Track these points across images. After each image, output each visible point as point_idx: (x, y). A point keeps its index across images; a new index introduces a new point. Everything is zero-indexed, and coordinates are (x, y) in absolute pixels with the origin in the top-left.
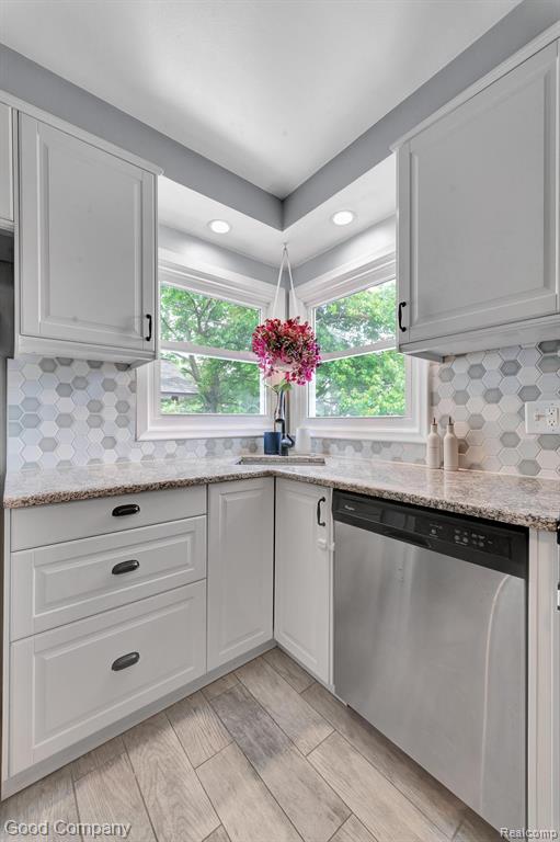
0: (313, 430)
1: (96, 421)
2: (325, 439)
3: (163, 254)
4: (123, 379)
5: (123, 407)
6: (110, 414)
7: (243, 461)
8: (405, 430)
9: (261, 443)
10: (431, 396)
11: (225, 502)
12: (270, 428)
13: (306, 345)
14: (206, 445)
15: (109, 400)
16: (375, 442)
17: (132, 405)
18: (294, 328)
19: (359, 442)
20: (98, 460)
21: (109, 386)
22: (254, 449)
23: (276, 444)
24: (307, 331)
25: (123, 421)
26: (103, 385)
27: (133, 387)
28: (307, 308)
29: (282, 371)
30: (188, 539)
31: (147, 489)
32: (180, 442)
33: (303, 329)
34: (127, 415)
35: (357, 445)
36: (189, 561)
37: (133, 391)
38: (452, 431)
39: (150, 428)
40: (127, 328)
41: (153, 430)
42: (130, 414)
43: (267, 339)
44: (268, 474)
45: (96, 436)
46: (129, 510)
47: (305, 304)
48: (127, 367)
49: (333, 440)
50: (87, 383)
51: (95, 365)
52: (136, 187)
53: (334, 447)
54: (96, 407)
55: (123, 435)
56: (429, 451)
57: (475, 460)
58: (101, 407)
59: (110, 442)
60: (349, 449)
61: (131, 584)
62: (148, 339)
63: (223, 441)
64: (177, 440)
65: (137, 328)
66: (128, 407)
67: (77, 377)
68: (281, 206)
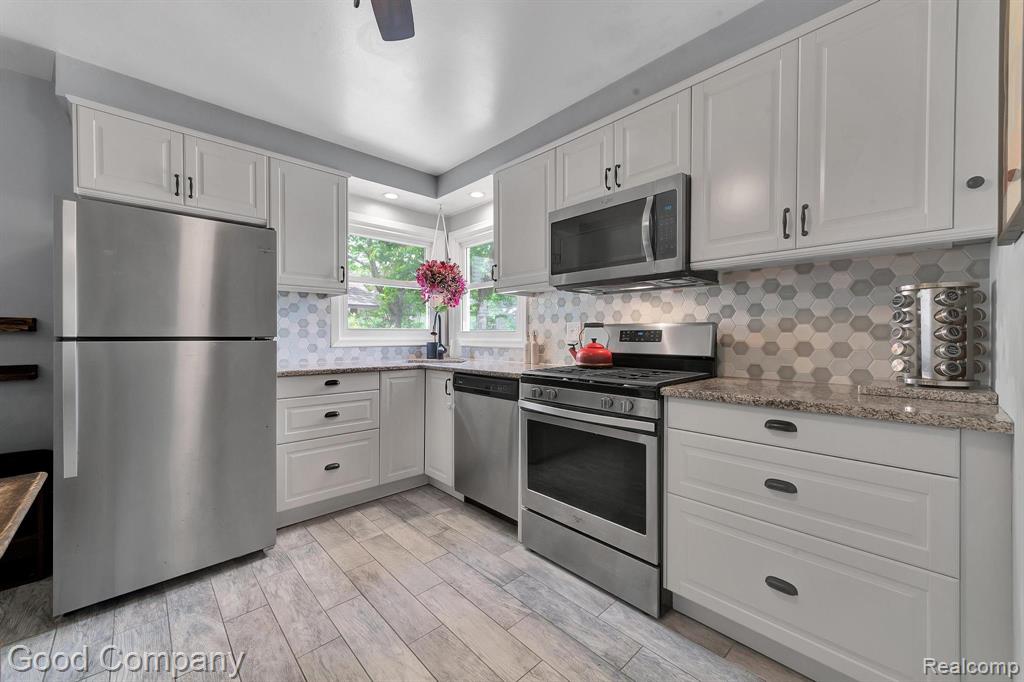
0: (462, 341)
1: (304, 333)
2: (472, 347)
3: (353, 216)
4: (322, 304)
5: (322, 324)
6: (313, 329)
7: (409, 362)
8: (513, 340)
9: (424, 351)
10: (528, 317)
11: (391, 384)
12: (432, 339)
13: (454, 279)
14: (382, 351)
15: (313, 318)
16: (501, 349)
17: (328, 323)
18: (445, 268)
19: (491, 348)
20: (306, 360)
21: (313, 309)
22: (419, 355)
23: (435, 351)
24: (455, 270)
25: (322, 334)
26: (309, 308)
27: (328, 310)
28: (462, 247)
29: (438, 299)
30: (368, 403)
31: (344, 372)
32: (363, 349)
33: (452, 268)
34: (325, 329)
35: (490, 350)
36: (368, 416)
37: (329, 313)
38: (535, 340)
39: (341, 339)
40: (329, 276)
41: (342, 340)
42: (327, 329)
43: (425, 276)
44: (420, 368)
45: (304, 343)
46: (333, 383)
47: (460, 244)
48: (325, 296)
49: (476, 348)
50: (298, 308)
51: (303, 295)
52: (335, 187)
53: (477, 354)
54: (304, 324)
55: (322, 343)
56: (524, 352)
57: (548, 358)
58: (308, 324)
59: (314, 348)
60: (486, 354)
61: (333, 426)
62: (342, 282)
63: (394, 349)
64: (360, 347)
65: (335, 275)
66: (325, 324)
67: (292, 304)
68: (436, 182)
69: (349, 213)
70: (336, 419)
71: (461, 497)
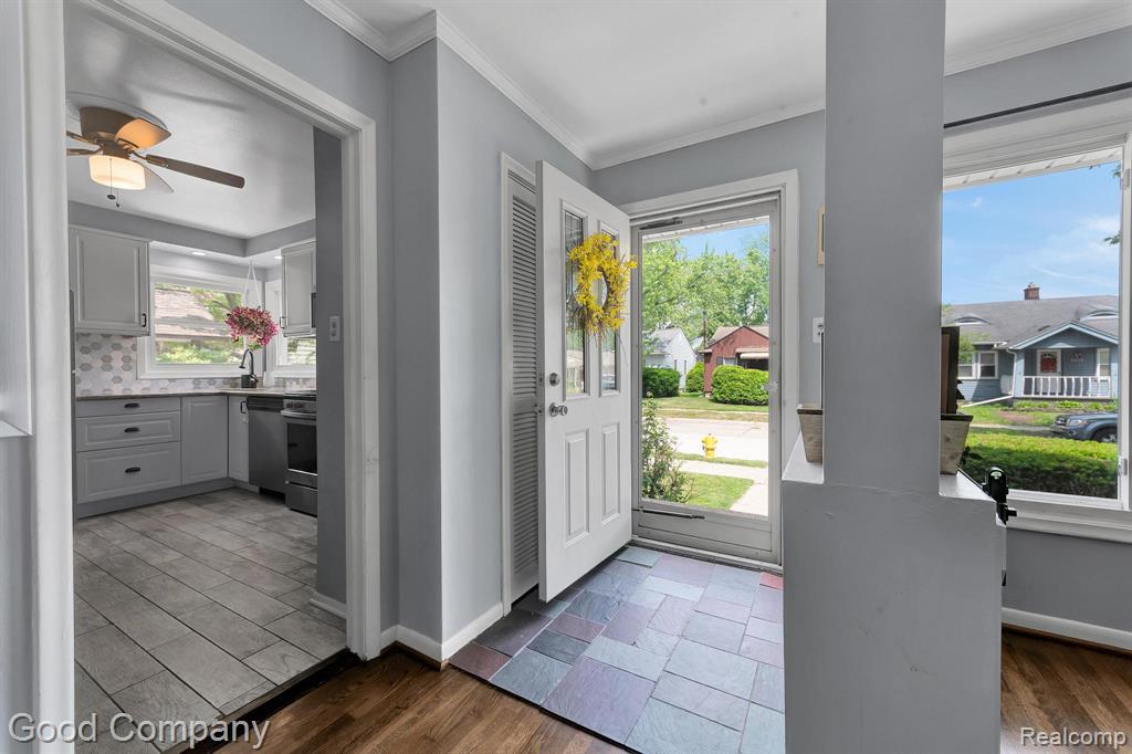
0: (275, 373)
1: (108, 368)
4: (127, 344)
5: (127, 359)
6: (117, 363)
9: (239, 381)
11: (192, 407)
13: (263, 323)
14: (194, 382)
15: (117, 356)
17: (134, 357)
18: (254, 314)
20: (110, 390)
21: (117, 347)
23: (248, 382)
24: (264, 316)
25: (127, 367)
26: (112, 346)
27: (134, 348)
29: (247, 340)
30: (168, 422)
31: (144, 397)
32: (171, 380)
33: (261, 314)
34: (130, 364)
35: (297, 380)
36: (169, 431)
37: (135, 350)
39: (147, 372)
40: (131, 321)
41: (149, 373)
42: (132, 363)
44: (222, 394)
45: (108, 376)
46: (136, 405)
48: (129, 337)
49: (289, 379)
50: (101, 346)
51: (106, 336)
52: (135, 253)
54: (107, 360)
55: (126, 376)
58: (111, 359)
59: (118, 380)
61: (133, 439)
62: (144, 326)
63: (207, 380)
64: (169, 379)
65: (136, 320)
66: (130, 359)
67: (94, 344)
68: (243, 245)
69: (151, 265)
70: (134, 434)
71: (256, 489)
